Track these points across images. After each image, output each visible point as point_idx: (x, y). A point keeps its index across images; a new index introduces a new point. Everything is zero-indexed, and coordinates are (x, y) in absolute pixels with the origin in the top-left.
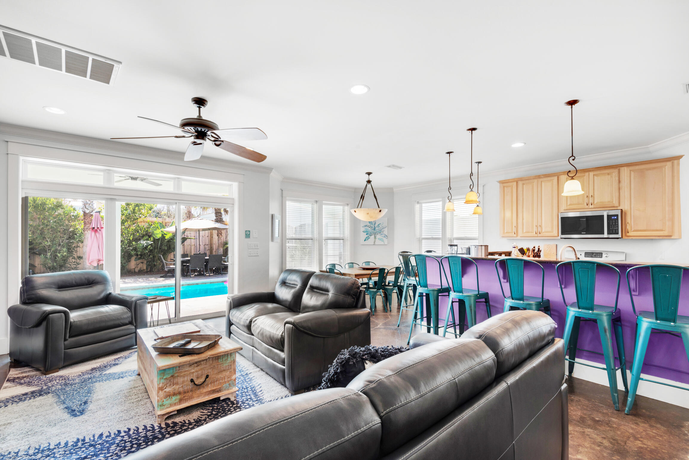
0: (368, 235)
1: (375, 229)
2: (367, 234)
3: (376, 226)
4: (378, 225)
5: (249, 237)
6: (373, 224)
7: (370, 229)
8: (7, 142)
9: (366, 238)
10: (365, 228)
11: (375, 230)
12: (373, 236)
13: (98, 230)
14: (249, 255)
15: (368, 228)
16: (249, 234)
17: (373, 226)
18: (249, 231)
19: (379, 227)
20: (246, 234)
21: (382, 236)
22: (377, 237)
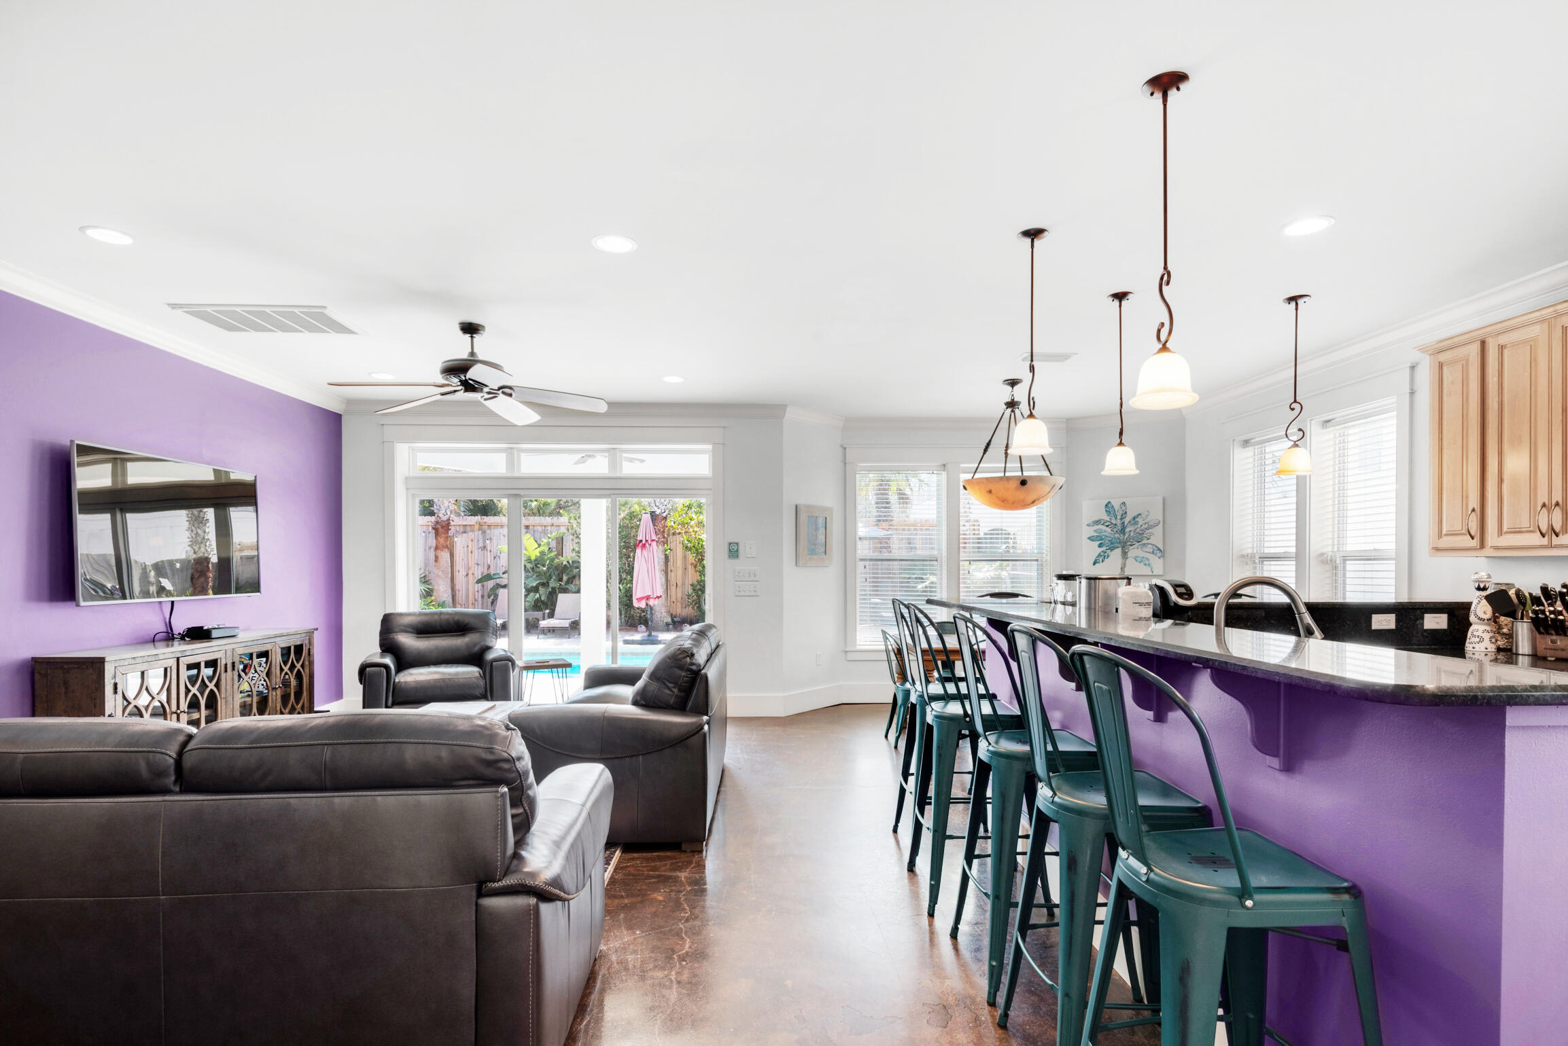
0: (1104, 549)
1: (1123, 531)
2: (1100, 546)
3: (1126, 521)
4: (1134, 518)
5: (738, 556)
6: (1119, 517)
7: (1108, 530)
8: (383, 425)
9: (1099, 555)
10: (1096, 527)
11: (1124, 534)
12: (1118, 551)
13: (647, 545)
14: (737, 593)
15: (1103, 528)
16: (737, 551)
17: (1119, 522)
18: (737, 544)
19: (1136, 523)
20: (730, 550)
21: (1145, 549)
22: (1130, 554)
